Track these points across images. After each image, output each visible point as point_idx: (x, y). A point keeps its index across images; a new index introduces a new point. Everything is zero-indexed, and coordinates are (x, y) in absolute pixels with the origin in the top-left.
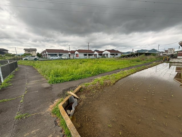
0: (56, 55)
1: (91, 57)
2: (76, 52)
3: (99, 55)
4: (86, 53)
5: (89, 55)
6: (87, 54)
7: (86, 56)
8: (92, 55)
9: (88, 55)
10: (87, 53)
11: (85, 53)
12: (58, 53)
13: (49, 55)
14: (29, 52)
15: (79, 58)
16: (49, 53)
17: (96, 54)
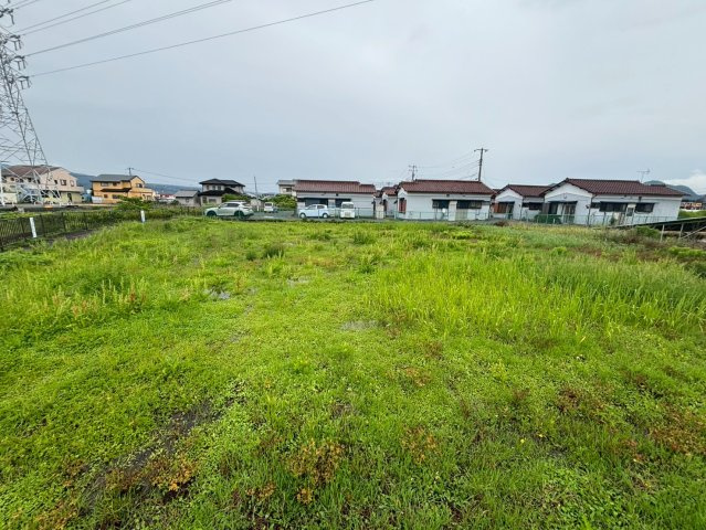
0: (324, 201)
1: (471, 214)
2: (402, 193)
3: (524, 205)
4: (448, 193)
5: (463, 205)
6: (448, 201)
7: (444, 210)
8: (478, 204)
9: (452, 206)
10: (451, 197)
11: (443, 197)
12: (334, 196)
13: (301, 200)
14: (288, 190)
15: (407, 216)
16: (302, 196)
17: (513, 203)
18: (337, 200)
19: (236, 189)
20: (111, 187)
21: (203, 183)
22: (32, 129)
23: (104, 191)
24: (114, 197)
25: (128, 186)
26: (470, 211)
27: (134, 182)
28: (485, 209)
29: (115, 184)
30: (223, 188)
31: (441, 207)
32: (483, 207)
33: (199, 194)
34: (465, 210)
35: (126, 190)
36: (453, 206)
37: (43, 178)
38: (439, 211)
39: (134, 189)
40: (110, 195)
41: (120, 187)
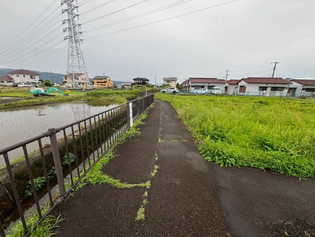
0: (203, 87)
1: (278, 93)
2: (242, 83)
3: (303, 89)
4: (267, 84)
5: (274, 89)
6: (267, 87)
7: (264, 91)
8: (281, 89)
10: (269, 85)
11: (264, 85)
12: (207, 84)
13: (192, 86)
14: (167, 82)
15: (246, 94)
16: (193, 85)
17: (296, 88)
18: (208, 86)
19: (147, 82)
20: (100, 81)
21: (134, 79)
22: (83, 60)
23: (97, 82)
24: (101, 85)
25: (105, 80)
26: (277, 92)
27: (108, 79)
28: (286, 91)
29: (101, 79)
30: (141, 82)
31: (263, 90)
32: (284, 90)
33: (132, 84)
34: (275, 92)
35: (105, 82)
36: (269, 90)
37: (80, 78)
38: (262, 91)
39: (108, 82)
40: (99, 84)
41: (103, 81)
